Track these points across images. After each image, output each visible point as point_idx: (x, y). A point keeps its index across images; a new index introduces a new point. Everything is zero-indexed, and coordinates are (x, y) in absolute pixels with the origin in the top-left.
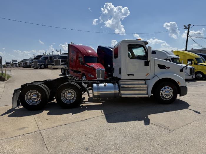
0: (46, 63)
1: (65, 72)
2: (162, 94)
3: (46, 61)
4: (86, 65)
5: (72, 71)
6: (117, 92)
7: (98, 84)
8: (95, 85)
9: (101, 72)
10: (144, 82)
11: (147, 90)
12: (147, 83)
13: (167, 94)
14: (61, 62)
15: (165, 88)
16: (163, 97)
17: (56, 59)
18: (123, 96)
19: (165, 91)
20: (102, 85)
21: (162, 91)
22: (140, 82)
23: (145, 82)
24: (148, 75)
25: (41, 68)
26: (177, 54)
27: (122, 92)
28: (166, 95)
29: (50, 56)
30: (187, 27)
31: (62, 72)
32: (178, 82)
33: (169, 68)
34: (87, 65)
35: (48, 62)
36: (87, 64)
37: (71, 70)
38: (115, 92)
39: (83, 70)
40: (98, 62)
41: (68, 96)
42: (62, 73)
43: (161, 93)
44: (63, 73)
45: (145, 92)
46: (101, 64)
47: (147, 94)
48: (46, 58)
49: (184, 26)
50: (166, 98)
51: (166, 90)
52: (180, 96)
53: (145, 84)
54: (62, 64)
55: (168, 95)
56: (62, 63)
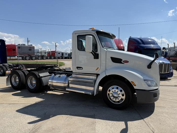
7: (55, 75)
11: (94, 87)
15: (113, 88)
16: (111, 99)
19: (113, 92)
21: (109, 91)
22: (91, 77)
23: (95, 77)
24: (98, 69)
28: (113, 96)
32: (133, 82)
43: (108, 94)
50: (114, 101)
55: (117, 97)
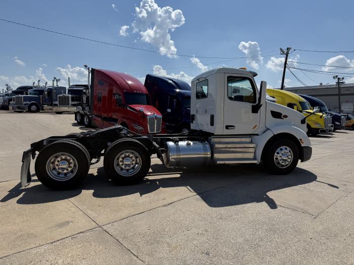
0: (40, 101)
1: (82, 119)
2: (277, 159)
3: (40, 97)
4: (128, 108)
5: (99, 119)
6: (209, 156)
7: (176, 142)
8: (171, 144)
9: (156, 121)
10: (248, 140)
11: (255, 153)
12: (253, 141)
13: (285, 158)
14: (72, 101)
15: (281, 150)
16: (279, 163)
17: (61, 95)
18: (218, 162)
19: (282, 154)
20: (183, 144)
21: (278, 153)
22: (244, 140)
23: (250, 139)
24: (256, 128)
25: (30, 111)
26: (272, 94)
27: (216, 156)
29: (49, 89)
30: (286, 51)
31: (76, 119)
32: (301, 140)
33: (286, 116)
34: (130, 108)
35: (44, 99)
36: (130, 106)
37: (97, 116)
38: (206, 156)
39: (123, 117)
40: (148, 104)
41: (125, 163)
42: (76, 122)
43: (275, 157)
44: (79, 121)
45: (251, 156)
46: (154, 106)
47: (255, 159)
48: (40, 92)
49: (281, 49)
50: (282, 166)
51: (283, 152)
52: (301, 162)
53: (251, 142)
54: (74, 105)
55: (286, 160)
56: (73, 103)
